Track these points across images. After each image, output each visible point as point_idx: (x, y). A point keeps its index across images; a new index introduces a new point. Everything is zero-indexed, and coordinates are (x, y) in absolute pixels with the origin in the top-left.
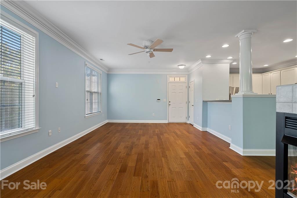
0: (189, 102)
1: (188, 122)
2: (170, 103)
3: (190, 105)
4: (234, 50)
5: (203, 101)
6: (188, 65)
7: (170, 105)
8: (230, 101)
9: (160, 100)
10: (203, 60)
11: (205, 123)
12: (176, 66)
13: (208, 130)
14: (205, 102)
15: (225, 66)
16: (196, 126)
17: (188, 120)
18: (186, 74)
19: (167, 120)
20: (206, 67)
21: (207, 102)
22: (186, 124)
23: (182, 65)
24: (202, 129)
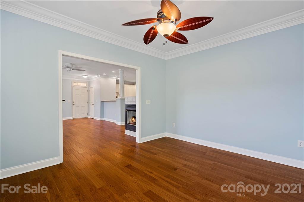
0: (89, 102)
1: (89, 117)
2: (74, 103)
3: (91, 104)
4: (117, 73)
5: (101, 101)
6: (89, 76)
7: (74, 104)
8: (116, 101)
9: (65, 100)
10: (101, 75)
11: (102, 115)
12: (81, 75)
13: (104, 119)
14: (102, 102)
15: (113, 80)
16: (95, 118)
17: (89, 115)
18: (88, 81)
19: (71, 117)
20: (102, 80)
21: (103, 101)
22: (87, 118)
23: (85, 75)
24: (101, 119)
